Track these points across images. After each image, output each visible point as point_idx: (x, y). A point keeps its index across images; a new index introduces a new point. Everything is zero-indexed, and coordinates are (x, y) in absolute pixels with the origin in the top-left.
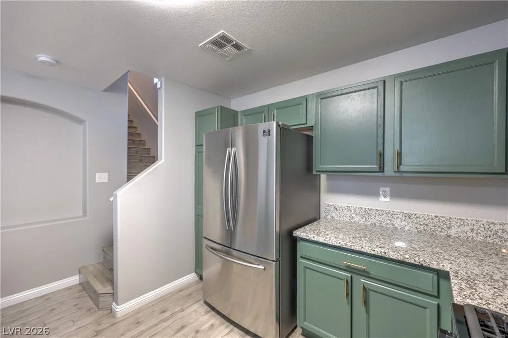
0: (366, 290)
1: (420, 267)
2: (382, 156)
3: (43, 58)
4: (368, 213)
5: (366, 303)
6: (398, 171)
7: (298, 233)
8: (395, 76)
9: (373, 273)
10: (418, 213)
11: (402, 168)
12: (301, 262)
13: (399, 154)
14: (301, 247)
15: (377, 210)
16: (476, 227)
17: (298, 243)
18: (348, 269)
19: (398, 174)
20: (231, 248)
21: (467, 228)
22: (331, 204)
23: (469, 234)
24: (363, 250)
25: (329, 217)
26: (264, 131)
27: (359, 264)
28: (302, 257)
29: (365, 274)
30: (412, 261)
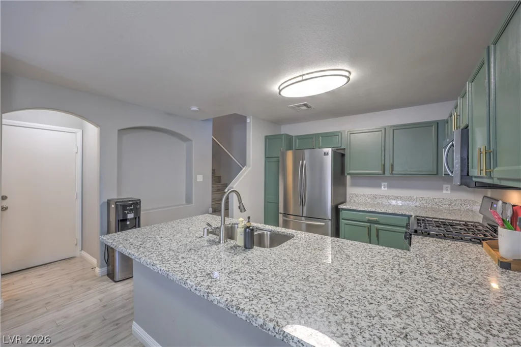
0: (378, 230)
1: (402, 215)
2: (384, 166)
3: (194, 108)
4: (375, 197)
5: (378, 236)
6: (392, 174)
7: (340, 207)
8: (391, 127)
9: (381, 222)
10: (401, 196)
11: (394, 172)
12: (342, 222)
13: (392, 166)
14: (343, 215)
15: (380, 195)
16: (428, 201)
17: (340, 213)
18: (369, 221)
19: (391, 175)
20: (302, 216)
21: (424, 202)
22: (353, 193)
23: (425, 204)
24: (377, 211)
25: (352, 201)
26: (325, 153)
27: (374, 218)
28: (342, 219)
29: (376, 222)
30: (398, 213)
